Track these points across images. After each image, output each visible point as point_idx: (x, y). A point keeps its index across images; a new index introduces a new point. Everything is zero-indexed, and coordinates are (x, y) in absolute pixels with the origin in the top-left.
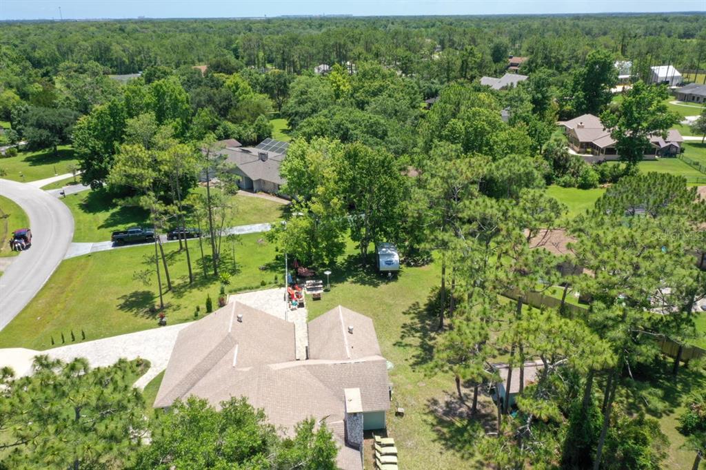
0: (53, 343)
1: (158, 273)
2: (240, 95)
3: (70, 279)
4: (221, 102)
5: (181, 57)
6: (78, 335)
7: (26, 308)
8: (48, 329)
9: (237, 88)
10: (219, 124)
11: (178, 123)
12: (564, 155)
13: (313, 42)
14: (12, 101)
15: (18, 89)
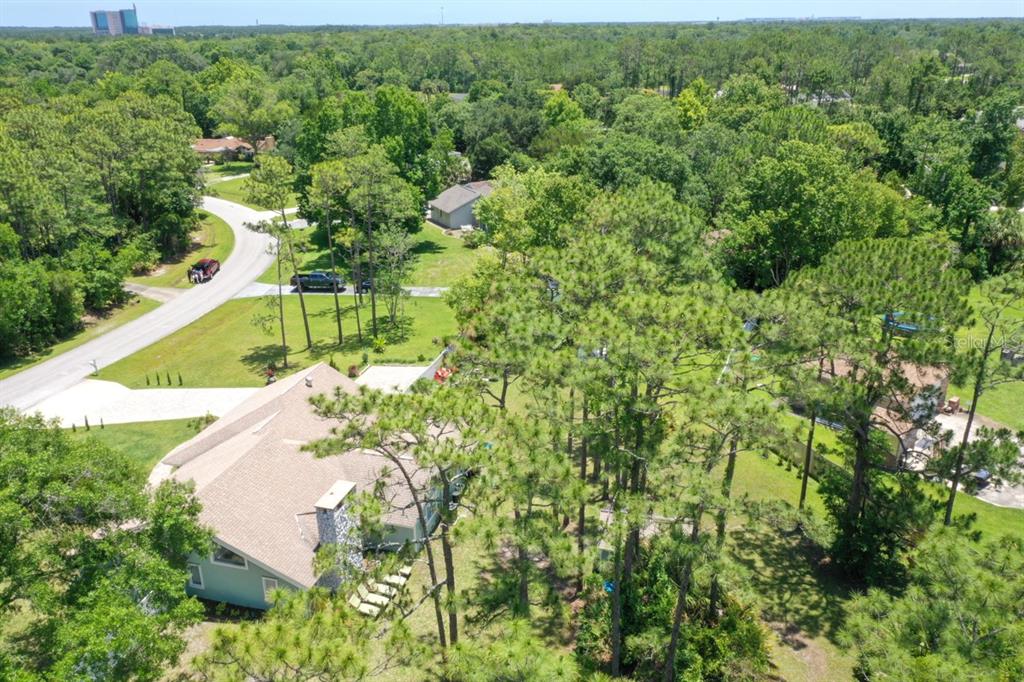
0: (148, 383)
1: (281, 320)
2: (563, 120)
3: (221, 321)
4: (521, 127)
5: (547, 72)
6: (175, 378)
7: (156, 343)
8: (161, 369)
9: (561, 110)
10: (509, 157)
11: (398, 142)
12: (1010, 238)
13: (713, 51)
14: (284, 114)
15: (302, 100)
